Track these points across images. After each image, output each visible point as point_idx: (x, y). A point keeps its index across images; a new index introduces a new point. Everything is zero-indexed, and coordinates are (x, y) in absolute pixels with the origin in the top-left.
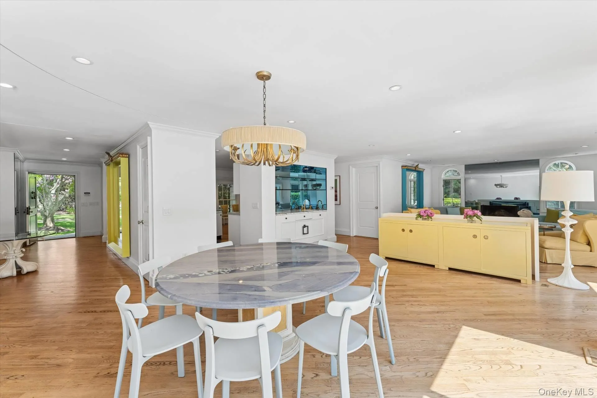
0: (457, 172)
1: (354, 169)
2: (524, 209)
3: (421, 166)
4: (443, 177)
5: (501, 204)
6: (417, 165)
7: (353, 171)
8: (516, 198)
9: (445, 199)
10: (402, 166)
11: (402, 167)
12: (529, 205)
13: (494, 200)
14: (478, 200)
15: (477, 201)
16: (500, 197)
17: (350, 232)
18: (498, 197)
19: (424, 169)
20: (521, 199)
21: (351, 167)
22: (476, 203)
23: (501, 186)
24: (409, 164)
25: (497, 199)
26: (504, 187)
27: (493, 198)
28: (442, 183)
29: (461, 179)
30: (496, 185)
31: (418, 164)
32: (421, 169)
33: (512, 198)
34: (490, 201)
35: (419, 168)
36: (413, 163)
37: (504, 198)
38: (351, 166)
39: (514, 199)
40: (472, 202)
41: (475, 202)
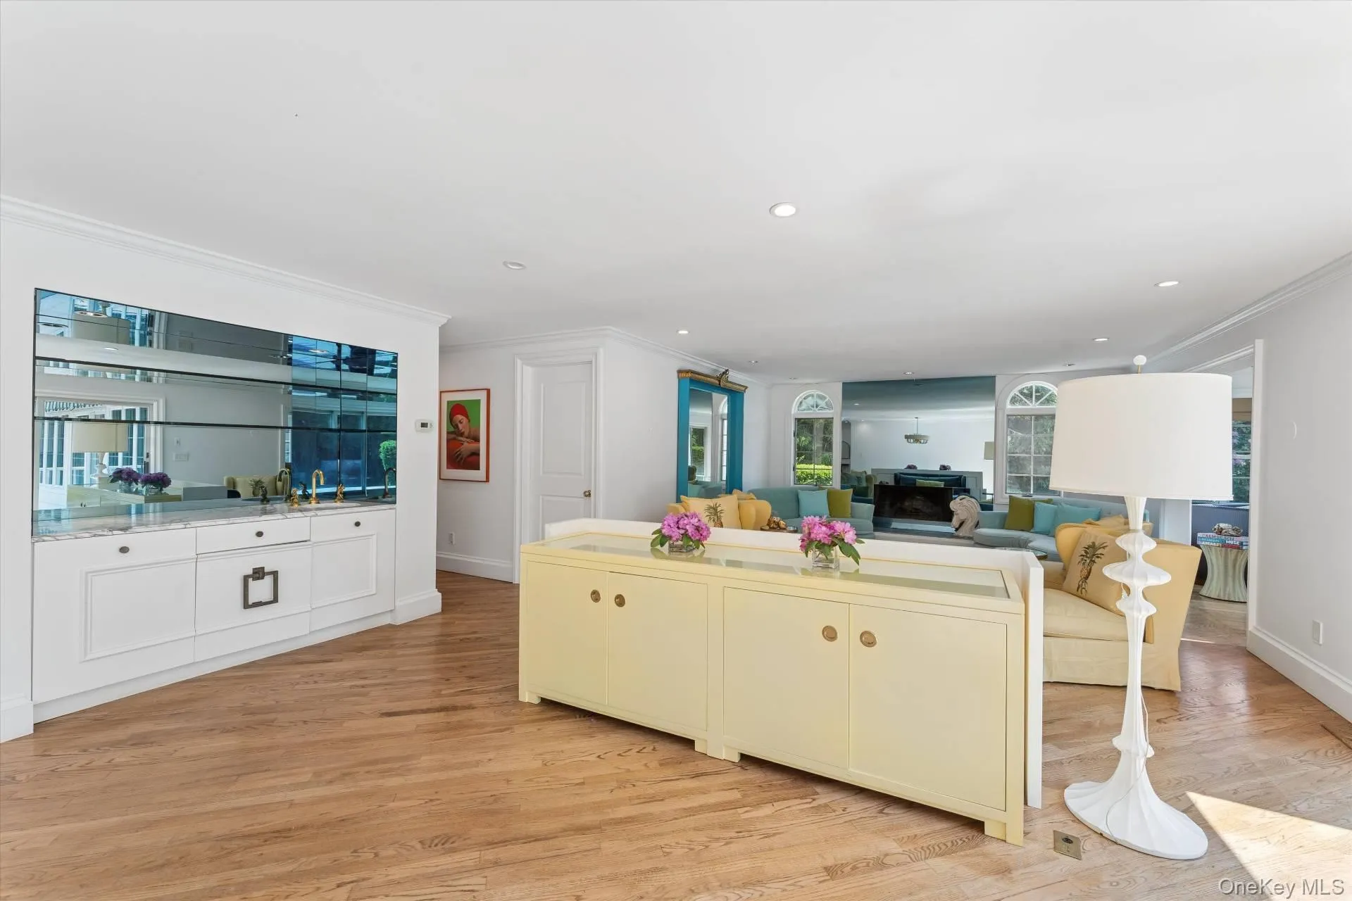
0: (826, 400)
1: (529, 371)
2: (964, 496)
3: (735, 377)
4: (795, 411)
5: (915, 480)
6: (724, 373)
7: (526, 376)
8: (944, 468)
9: (798, 466)
10: (679, 372)
11: (680, 375)
12: (968, 486)
13: (901, 470)
14: (872, 470)
15: (869, 473)
16: (914, 464)
17: (512, 569)
18: (910, 464)
19: (746, 388)
20: (953, 469)
21: (519, 362)
22: (869, 479)
23: (916, 438)
24: (705, 367)
25: (909, 467)
26: (922, 441)
27: (901, 466)
28: (792, 427)
29: (833, 418)
30: (907, 437)
31: (727, 370)
32: (735, 384)
33: (935, 468)
34: (896, 472)
35: (730, 382)
36: (714, 367)
37: (922, 467)
38: (520, 359)
39: (940, 469)
40: (859, 476)
41: (864, 475)
